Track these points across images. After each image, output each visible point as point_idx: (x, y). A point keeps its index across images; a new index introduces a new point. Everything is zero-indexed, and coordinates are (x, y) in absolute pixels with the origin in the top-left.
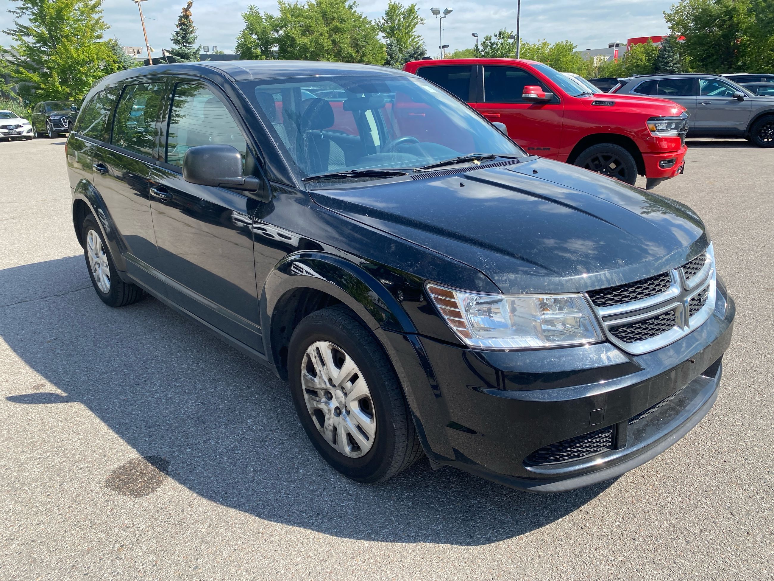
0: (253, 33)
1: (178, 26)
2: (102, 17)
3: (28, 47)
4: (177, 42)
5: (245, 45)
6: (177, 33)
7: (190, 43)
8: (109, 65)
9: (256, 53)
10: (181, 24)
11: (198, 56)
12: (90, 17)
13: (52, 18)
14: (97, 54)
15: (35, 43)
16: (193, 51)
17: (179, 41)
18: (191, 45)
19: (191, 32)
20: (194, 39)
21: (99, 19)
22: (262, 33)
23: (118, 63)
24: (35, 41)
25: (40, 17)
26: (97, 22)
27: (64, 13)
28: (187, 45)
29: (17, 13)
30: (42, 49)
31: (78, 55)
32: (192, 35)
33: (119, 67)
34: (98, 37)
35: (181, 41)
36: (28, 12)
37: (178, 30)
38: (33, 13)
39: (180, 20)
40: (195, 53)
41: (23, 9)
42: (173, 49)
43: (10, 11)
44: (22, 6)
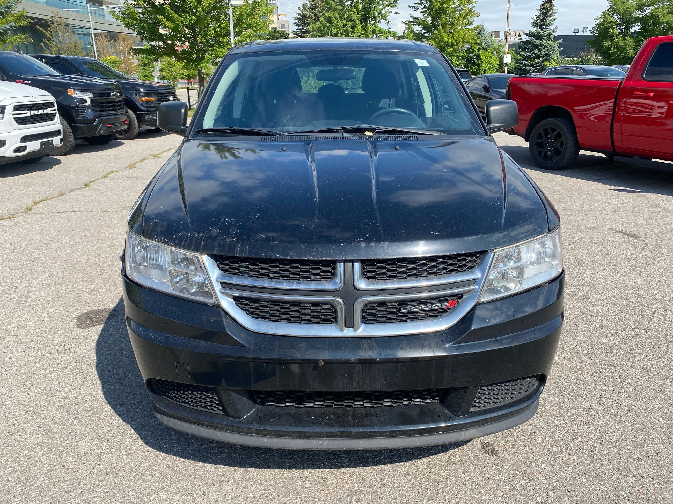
0: (614, 13)
1: (539, 11)
2: (474, 7)
3: (415, 33)
4: (535, 25)
5: (603, 25)
6: (537, 17)
7: (547, 25)
8: (472, 47)
9: (612, 33)
10: (543, 8)
11: (552, 37)
12: (465, 7)
13: (436, 10)
14: (463, 38)
15: (421, 31)
16: (548, 32)
17: (537, 24)
18: (548, 27)
19: (550, 16)
20: (552, 22)
21: (472, 8)
22: (624, 13)
23: (480, 45)
24: (421, 29)
25: (430, 10)
26: (470, 11)
27: (445, 5)
28: (544, 27)
29: (415, 7)
30: (425, 35)
31: (448, 39)
32: (550, 18)
33: (479, 48)
34: (469, 24)
35: (539, 24)
36: (422, 7)
37: (538, 14)
38: (425, 7)
39: (543, 4)
40: (549, 35)
41: (420, 4)
42: (530, 32)
43: (410, 6)
44: (419, 2)
